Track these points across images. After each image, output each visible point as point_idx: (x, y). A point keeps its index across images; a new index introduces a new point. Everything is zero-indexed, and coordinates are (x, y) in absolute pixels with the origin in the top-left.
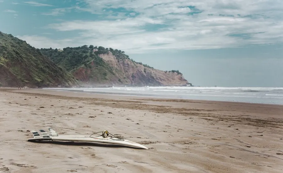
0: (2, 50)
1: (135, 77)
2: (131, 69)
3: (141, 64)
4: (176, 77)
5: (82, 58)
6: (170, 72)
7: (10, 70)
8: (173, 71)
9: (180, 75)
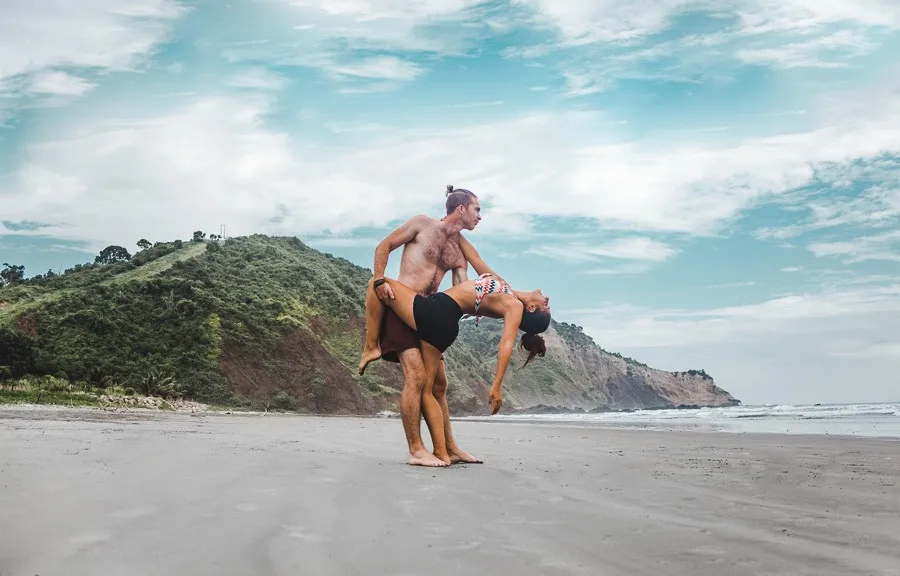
0: (298, 279)
1: (617, 387)
2: (603, 369)
3: (618, 356)
4: (701, 385)
5: (489, 343)
6: (684, 373)
7: (323, 345)
8: (692, 373)
9: (708, 381)
